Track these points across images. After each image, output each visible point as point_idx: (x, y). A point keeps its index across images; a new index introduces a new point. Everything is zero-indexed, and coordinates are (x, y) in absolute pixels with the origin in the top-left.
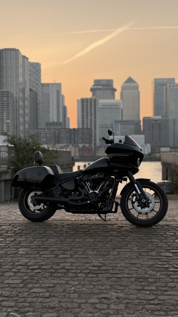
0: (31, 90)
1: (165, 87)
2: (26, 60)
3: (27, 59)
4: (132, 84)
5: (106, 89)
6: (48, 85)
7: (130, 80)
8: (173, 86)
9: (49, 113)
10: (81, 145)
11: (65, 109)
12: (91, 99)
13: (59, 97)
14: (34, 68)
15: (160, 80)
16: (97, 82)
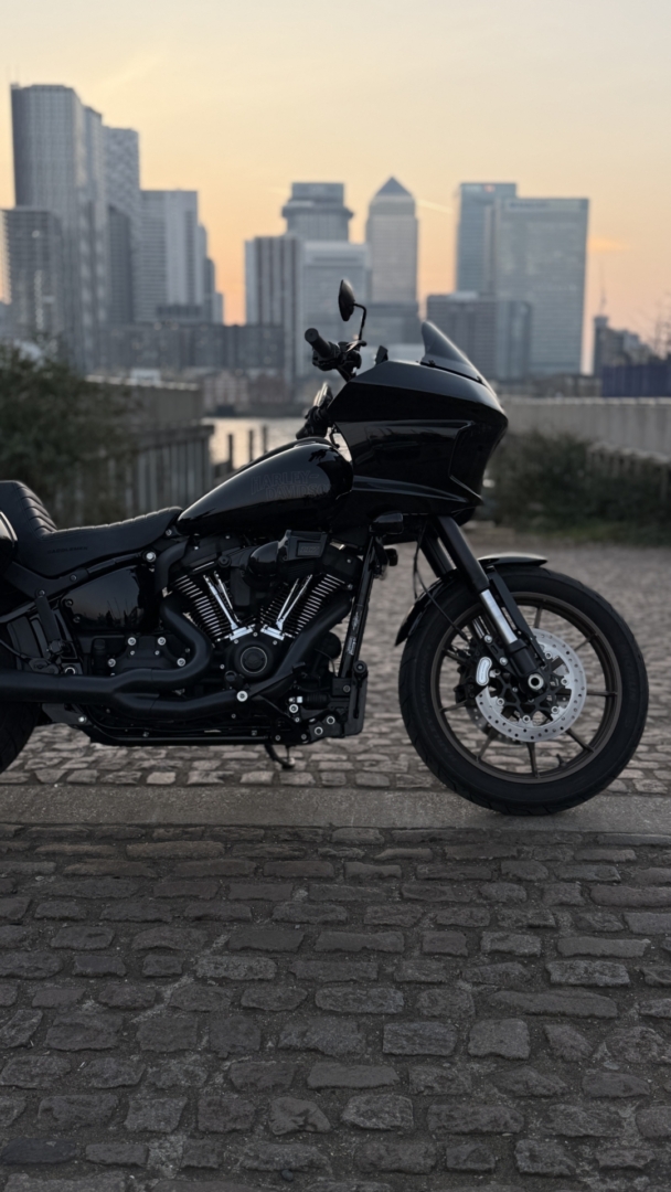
0: (112, 210)
1: (488, 209)
2: (95, 120)
3: (99, 116)
4: (397, 199)
5: (326, 212)
6: (159, 195)
7: (392, 187)
8: (513, 205)
9: (163, 277)
10: (254, 373)
11: (209, 267)
12: (282, 240)
13: (194, 235)
14: (120, 143)
15: (477, 189)
16: (300, 191)
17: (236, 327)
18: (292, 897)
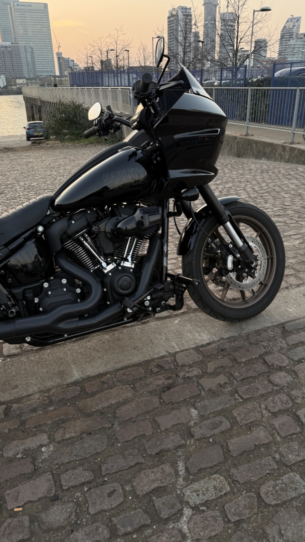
18: (191, 417)
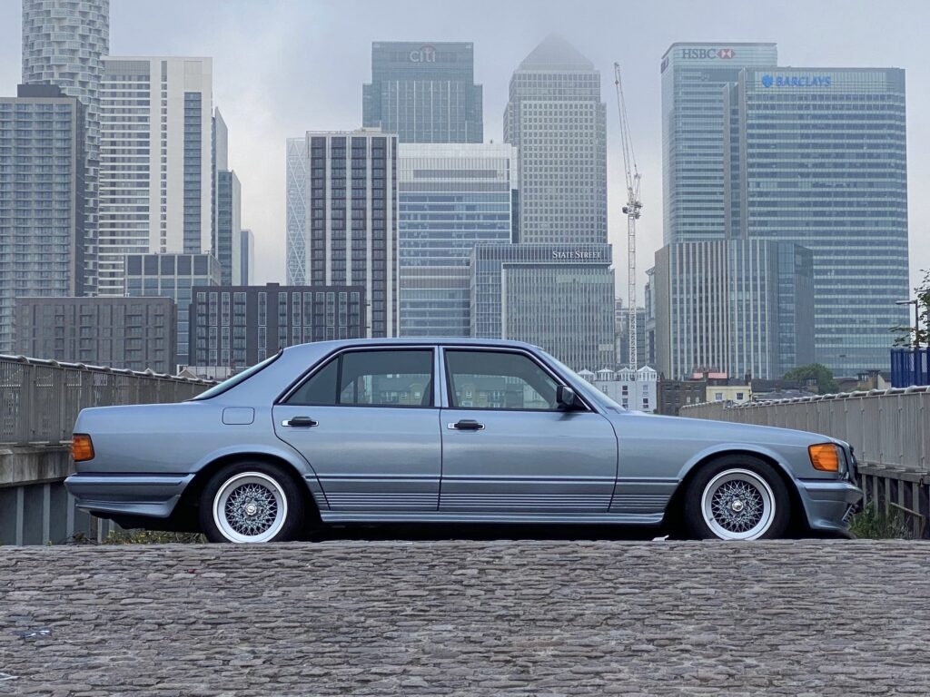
17: (273, 288)
